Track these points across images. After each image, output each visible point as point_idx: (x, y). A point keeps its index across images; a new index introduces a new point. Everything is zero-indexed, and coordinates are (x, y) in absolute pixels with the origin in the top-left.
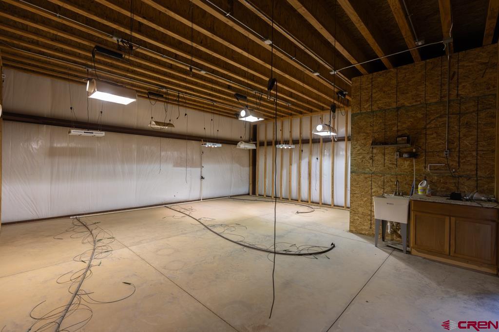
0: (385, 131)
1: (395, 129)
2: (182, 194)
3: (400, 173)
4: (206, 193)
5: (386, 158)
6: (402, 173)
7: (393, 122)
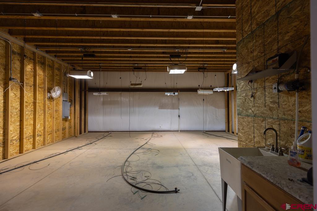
0: (265, 55)
1: (275, 47)
2: (165, 126)
3: (283, 116)
4: (183, 127)
5: (266, 93)
6: (286, 117)
7: (273, 37)
